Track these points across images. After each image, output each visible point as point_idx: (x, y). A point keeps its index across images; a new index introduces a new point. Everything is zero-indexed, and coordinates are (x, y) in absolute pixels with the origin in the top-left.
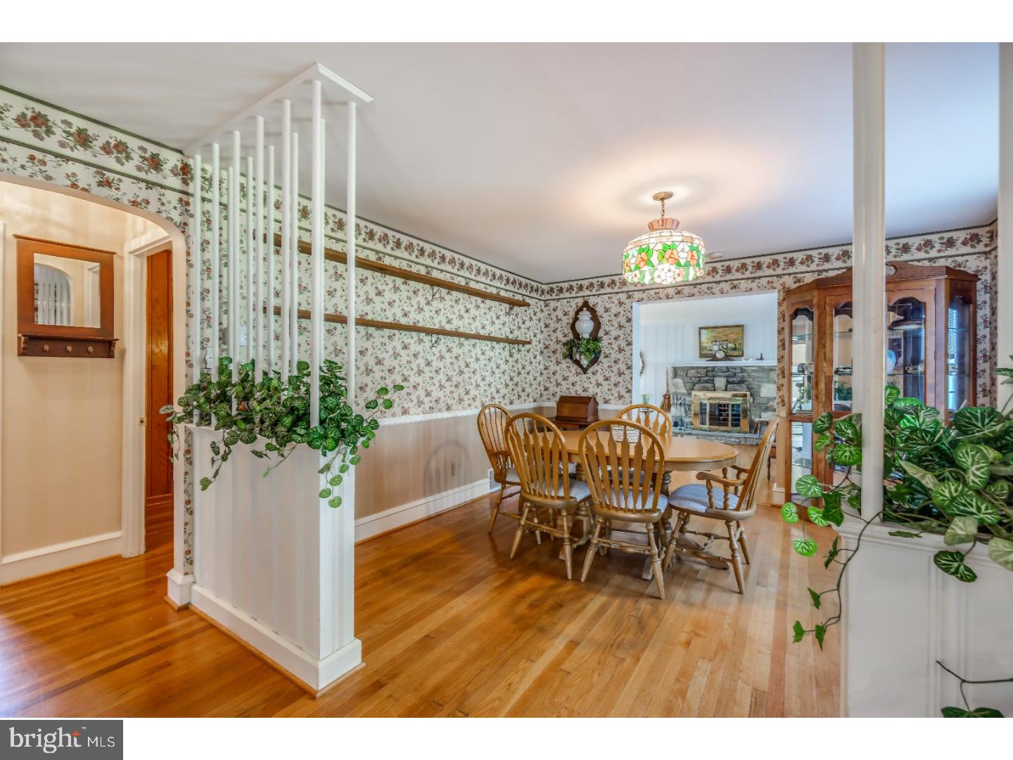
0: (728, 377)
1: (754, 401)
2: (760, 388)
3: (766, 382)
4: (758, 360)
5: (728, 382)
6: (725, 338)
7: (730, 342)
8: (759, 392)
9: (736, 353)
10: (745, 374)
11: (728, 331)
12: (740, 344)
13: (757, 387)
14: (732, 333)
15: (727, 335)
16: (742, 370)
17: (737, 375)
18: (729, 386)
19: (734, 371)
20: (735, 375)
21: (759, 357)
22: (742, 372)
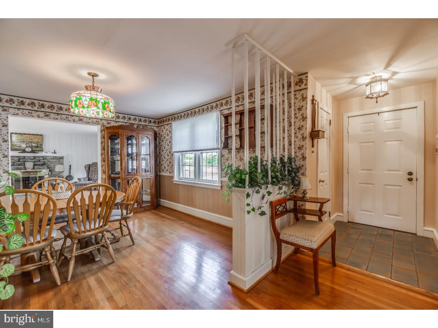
0: (34, 162)
1: (51, 174)
2: (55, 167)
3: (58, 164)
4: (53, 153)
5: (35, 165)
6: (31, 141)
7: (34, 143)
8: (54, 169)
9: (38, 149)
10: (46, 160)
11: (32, 137)
12: (41, 145)
13: (53, 167)
14: (35, 138)
15: (31, 139)
16: (44, 158)
17: (41, 160)
18: (35, 167)
19: (39, 159)
20: (39, 161)
21: (54, 152)
22: (44, 159)
